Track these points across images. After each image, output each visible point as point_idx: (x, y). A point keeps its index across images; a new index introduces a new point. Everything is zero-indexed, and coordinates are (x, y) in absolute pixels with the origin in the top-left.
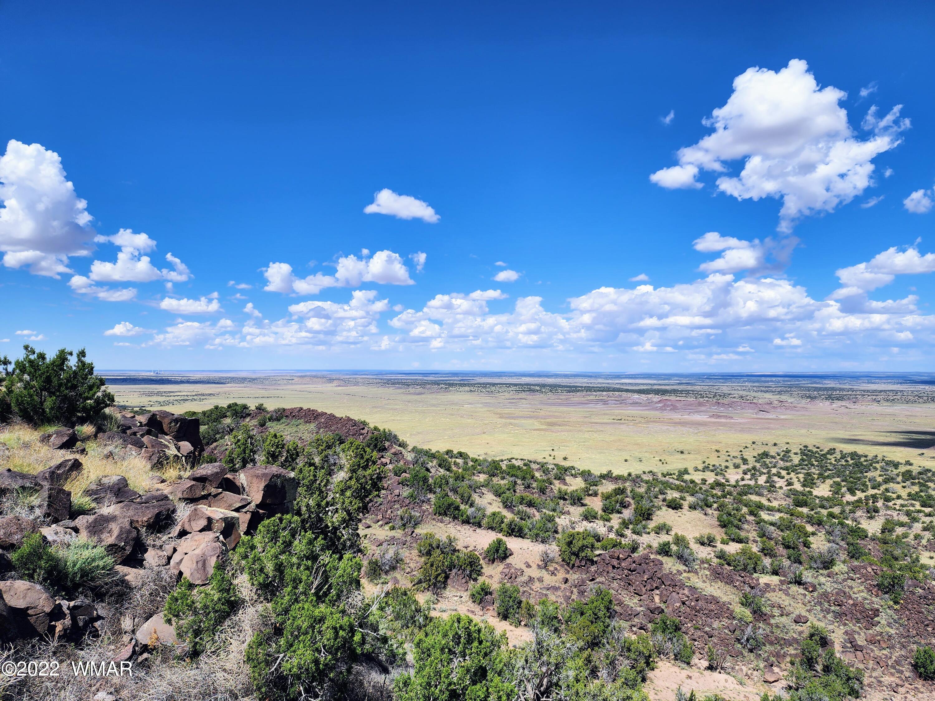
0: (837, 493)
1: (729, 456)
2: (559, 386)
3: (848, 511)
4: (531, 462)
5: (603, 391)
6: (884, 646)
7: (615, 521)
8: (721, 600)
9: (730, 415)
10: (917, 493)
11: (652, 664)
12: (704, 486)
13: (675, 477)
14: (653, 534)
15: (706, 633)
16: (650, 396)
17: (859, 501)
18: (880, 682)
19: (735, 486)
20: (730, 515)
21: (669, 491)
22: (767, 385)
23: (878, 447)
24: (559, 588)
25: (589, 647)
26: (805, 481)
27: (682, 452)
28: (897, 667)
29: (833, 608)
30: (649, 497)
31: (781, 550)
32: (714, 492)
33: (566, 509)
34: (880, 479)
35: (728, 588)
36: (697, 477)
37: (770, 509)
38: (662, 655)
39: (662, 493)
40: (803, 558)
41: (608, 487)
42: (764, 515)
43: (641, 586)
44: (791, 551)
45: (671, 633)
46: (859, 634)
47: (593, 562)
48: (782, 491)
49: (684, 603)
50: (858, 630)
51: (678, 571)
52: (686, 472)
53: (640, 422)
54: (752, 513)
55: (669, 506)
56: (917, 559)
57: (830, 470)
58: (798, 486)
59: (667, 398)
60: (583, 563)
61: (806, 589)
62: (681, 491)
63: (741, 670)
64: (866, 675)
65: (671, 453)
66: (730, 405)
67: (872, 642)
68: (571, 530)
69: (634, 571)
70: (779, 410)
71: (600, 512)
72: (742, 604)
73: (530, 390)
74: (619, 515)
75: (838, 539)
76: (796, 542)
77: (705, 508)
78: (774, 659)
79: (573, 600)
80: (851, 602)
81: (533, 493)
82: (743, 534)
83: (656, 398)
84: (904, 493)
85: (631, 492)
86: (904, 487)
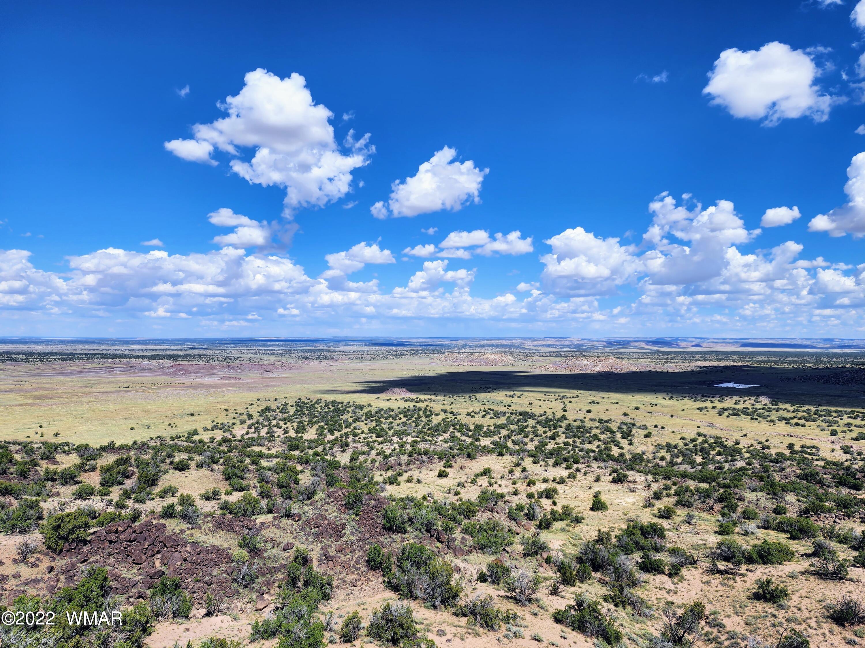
0: (321, 435)
1: (236, 413)
2: (53, 354)
3: (328, 449)
4: (9, 443)
5: (108, 358)
6: (348, 551)
7: (115, 493)
8: (221, 548)
9: (239, 376)
10: (374, 427)
11: (149, 630)
12: (213, 444)
13: (184, 439)
14: (157, 499)
15: (206, 582)
16: (161, 361)
17: (336, 439)
18: (344, 581)
19: (240, 441)
20: (234, 467)
21: (176, 454)
22: (271, 348)
23: (350, 395)
24: (42, 579)
25: (77, 634)
26: (298, 428)
27: (192, 415)
28: (357, 566)
29: (313, 531)
30: (155, 463)
31: (276, 491)
32: (221, 448)
33: (54, 491)
34: (350, 420)
35: (229, 535)
36: (205, 437)
37: (269, 457)
38: (160, 618)
39: (169, 456)
40: (293, 494)
41: (110, 459)
42: (264, 463)
43: (141, 554)
44: (284, 490)
45: (170, 593)
46: (331, 547)
47: (85, 542)
48: (280, 439)
49: (185, 560)
50: (330, 543)
51: (181, 530)
52: (195, 432)
53: (150, 388)
54: (254, 463)
55: (176, 469)
56: (372, 478)
57: (317, 417)
58: (292, 434)
59: (179, 362)
60: (74, 545)
61: (293, 520)
62: (190, 452)
63: (236, 607)
64: (335, 578)
65: (181, 417)
66: (239, 367)
67: (339, 551)
68: (60, 513)
69: (134, 541)
70: (280, 370)
71: (98, 487)
72: (240, 546)
73: (12, 360)
74: (120, 487)
75: (320, 473)
76: (288, 481)
77: (212, 464)
78: (265, 588)
79: (60, 589)
80: (326, 522)
81: (10, 479)
82: (245, 483)
83: (168, 363)
84: (366, 430)
85: (135, 460)
86: (366, 424)
